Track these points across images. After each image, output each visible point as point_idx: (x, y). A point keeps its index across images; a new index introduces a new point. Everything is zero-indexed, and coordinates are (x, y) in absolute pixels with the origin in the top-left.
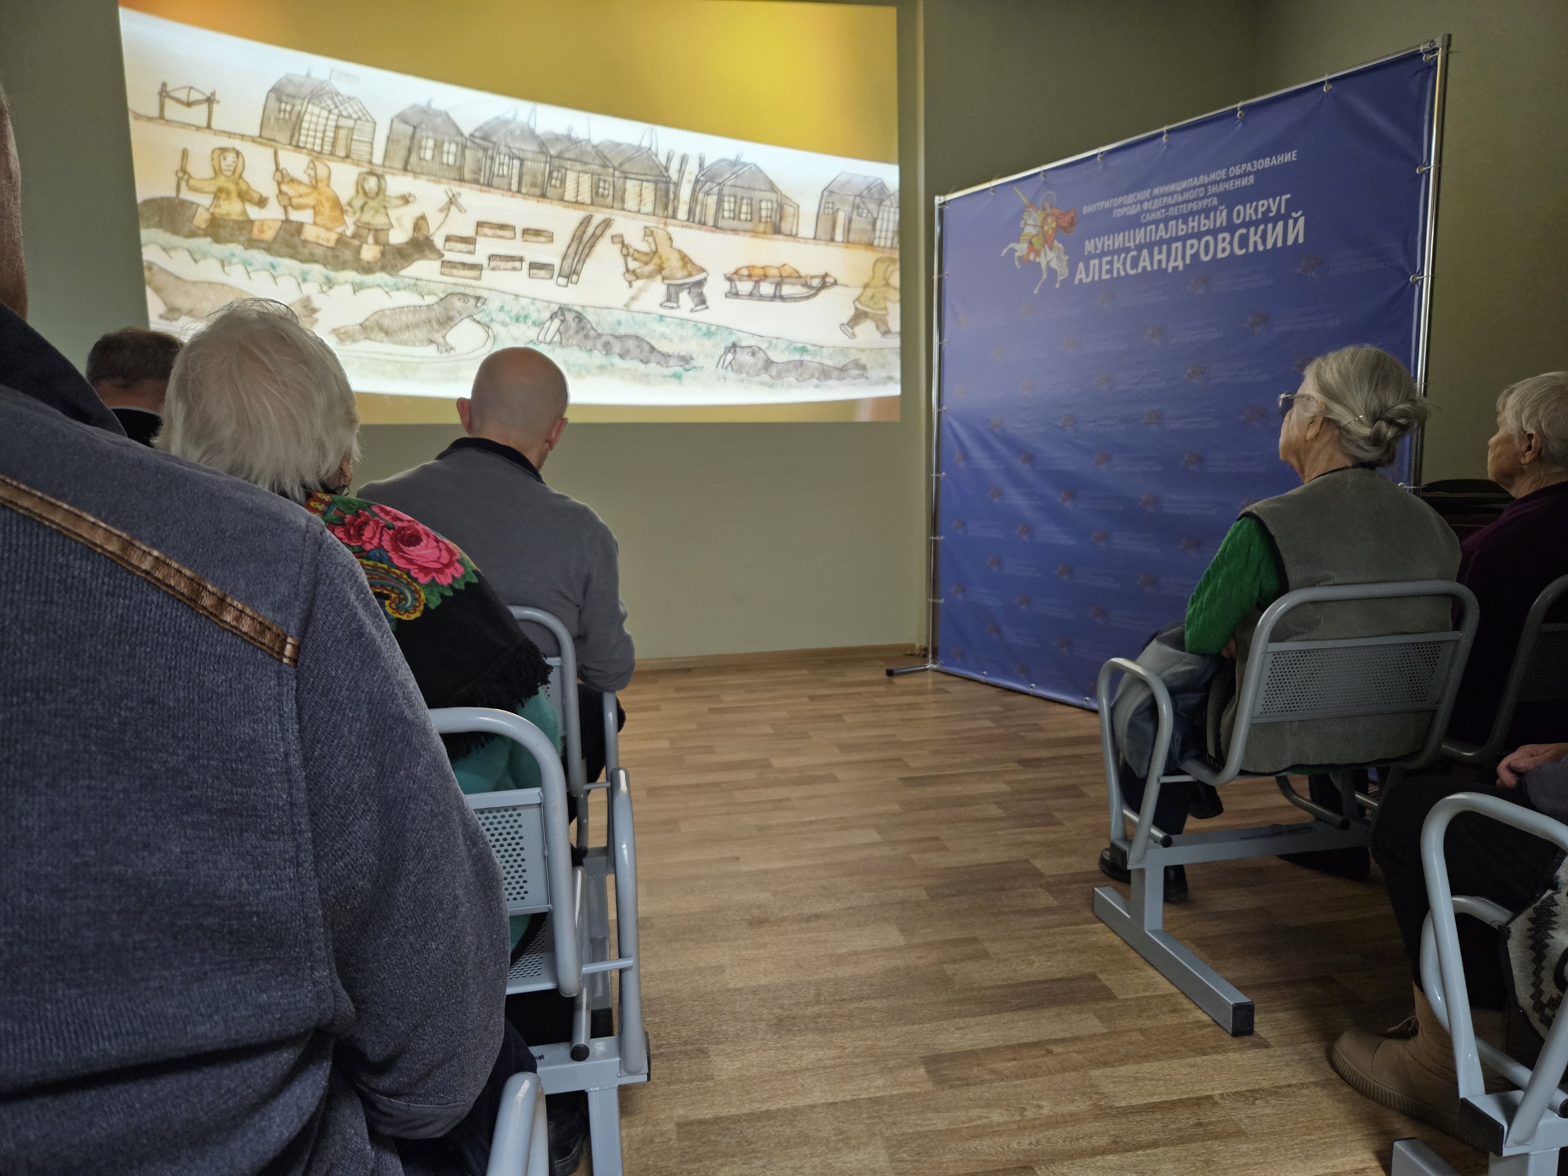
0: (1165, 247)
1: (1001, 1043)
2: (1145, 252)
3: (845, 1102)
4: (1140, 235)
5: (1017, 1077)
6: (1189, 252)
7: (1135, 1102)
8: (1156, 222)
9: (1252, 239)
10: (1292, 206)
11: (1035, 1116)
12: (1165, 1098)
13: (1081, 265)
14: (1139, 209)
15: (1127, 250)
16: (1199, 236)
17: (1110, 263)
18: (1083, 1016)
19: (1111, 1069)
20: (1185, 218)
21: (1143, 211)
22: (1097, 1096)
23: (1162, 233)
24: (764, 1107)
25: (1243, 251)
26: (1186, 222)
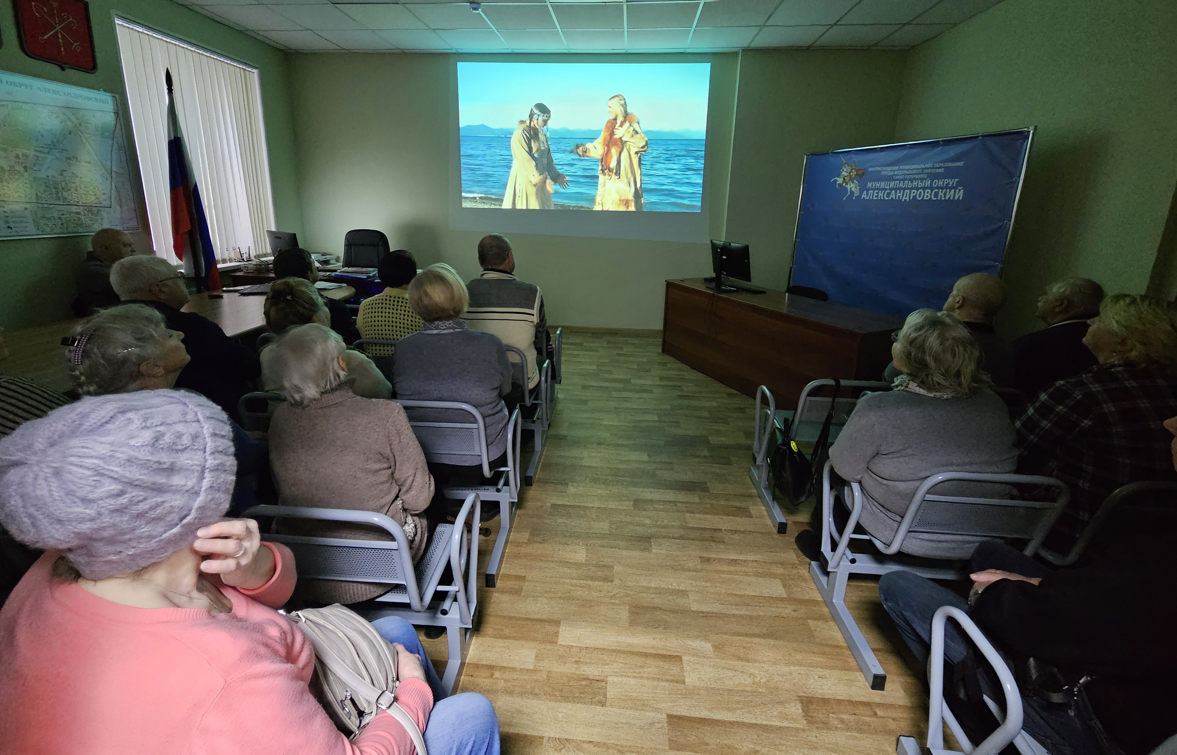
0: (902, 191)
2: (893, 192)
4: (892, 184)
6: (912, 195)
8: (900, 180)
9: (940, 194)
10: (959, 184)
13: (865, 192)
14: (893, 174)
15: (886, 189)
16: (917, 189)
17: (878, 193)
20: (912, 180)
21: (894, 175)
23: (901, 185)
25: (936, 199)
26: (912, 182)
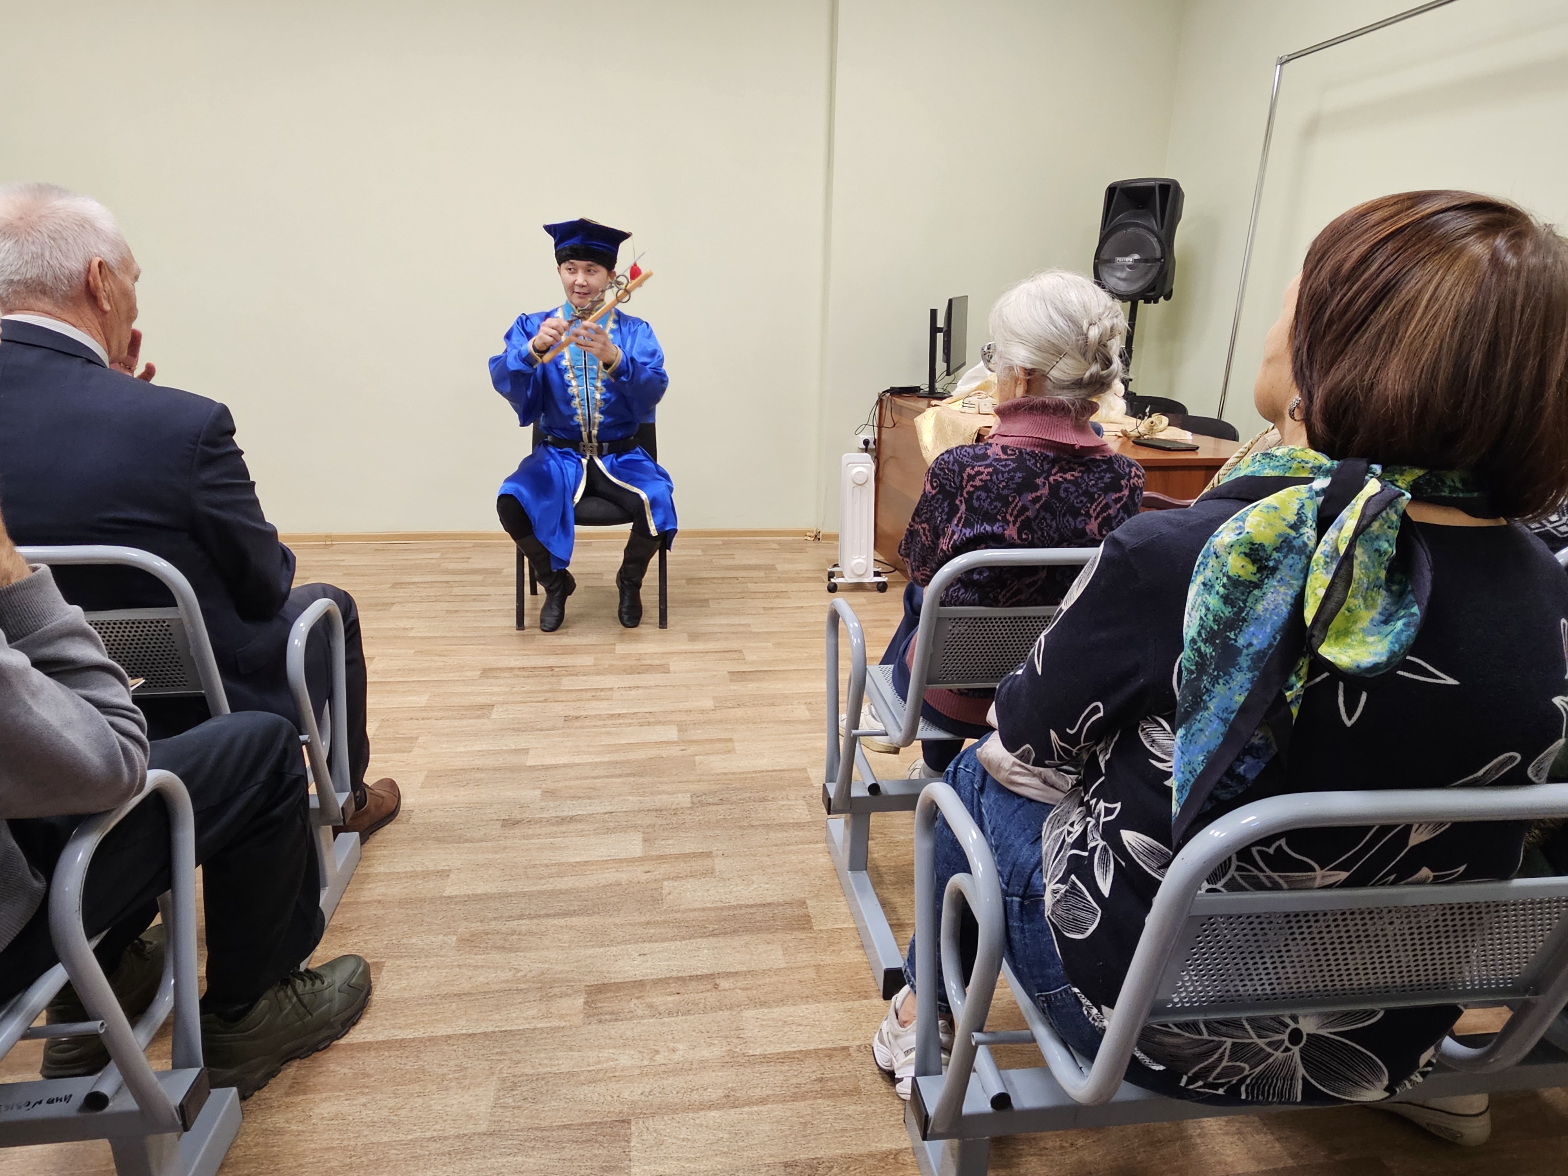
1: (674, 974)
3: (485, 1034)
5: (670, 1014)
7: (771, 1050)
11: (664, 1062)
12: (802, 1047)
18: (770, 947)
19: (766, 1010)
22: (735, 1041)
24: (401, 1035)
